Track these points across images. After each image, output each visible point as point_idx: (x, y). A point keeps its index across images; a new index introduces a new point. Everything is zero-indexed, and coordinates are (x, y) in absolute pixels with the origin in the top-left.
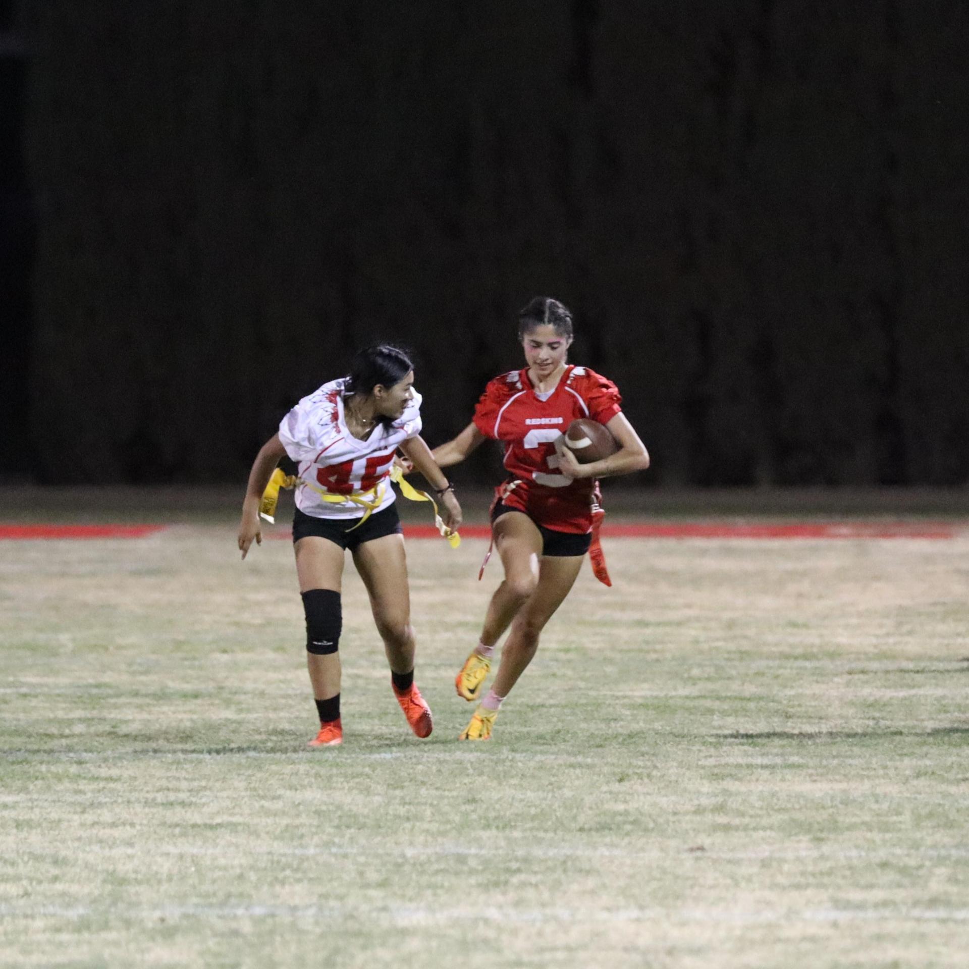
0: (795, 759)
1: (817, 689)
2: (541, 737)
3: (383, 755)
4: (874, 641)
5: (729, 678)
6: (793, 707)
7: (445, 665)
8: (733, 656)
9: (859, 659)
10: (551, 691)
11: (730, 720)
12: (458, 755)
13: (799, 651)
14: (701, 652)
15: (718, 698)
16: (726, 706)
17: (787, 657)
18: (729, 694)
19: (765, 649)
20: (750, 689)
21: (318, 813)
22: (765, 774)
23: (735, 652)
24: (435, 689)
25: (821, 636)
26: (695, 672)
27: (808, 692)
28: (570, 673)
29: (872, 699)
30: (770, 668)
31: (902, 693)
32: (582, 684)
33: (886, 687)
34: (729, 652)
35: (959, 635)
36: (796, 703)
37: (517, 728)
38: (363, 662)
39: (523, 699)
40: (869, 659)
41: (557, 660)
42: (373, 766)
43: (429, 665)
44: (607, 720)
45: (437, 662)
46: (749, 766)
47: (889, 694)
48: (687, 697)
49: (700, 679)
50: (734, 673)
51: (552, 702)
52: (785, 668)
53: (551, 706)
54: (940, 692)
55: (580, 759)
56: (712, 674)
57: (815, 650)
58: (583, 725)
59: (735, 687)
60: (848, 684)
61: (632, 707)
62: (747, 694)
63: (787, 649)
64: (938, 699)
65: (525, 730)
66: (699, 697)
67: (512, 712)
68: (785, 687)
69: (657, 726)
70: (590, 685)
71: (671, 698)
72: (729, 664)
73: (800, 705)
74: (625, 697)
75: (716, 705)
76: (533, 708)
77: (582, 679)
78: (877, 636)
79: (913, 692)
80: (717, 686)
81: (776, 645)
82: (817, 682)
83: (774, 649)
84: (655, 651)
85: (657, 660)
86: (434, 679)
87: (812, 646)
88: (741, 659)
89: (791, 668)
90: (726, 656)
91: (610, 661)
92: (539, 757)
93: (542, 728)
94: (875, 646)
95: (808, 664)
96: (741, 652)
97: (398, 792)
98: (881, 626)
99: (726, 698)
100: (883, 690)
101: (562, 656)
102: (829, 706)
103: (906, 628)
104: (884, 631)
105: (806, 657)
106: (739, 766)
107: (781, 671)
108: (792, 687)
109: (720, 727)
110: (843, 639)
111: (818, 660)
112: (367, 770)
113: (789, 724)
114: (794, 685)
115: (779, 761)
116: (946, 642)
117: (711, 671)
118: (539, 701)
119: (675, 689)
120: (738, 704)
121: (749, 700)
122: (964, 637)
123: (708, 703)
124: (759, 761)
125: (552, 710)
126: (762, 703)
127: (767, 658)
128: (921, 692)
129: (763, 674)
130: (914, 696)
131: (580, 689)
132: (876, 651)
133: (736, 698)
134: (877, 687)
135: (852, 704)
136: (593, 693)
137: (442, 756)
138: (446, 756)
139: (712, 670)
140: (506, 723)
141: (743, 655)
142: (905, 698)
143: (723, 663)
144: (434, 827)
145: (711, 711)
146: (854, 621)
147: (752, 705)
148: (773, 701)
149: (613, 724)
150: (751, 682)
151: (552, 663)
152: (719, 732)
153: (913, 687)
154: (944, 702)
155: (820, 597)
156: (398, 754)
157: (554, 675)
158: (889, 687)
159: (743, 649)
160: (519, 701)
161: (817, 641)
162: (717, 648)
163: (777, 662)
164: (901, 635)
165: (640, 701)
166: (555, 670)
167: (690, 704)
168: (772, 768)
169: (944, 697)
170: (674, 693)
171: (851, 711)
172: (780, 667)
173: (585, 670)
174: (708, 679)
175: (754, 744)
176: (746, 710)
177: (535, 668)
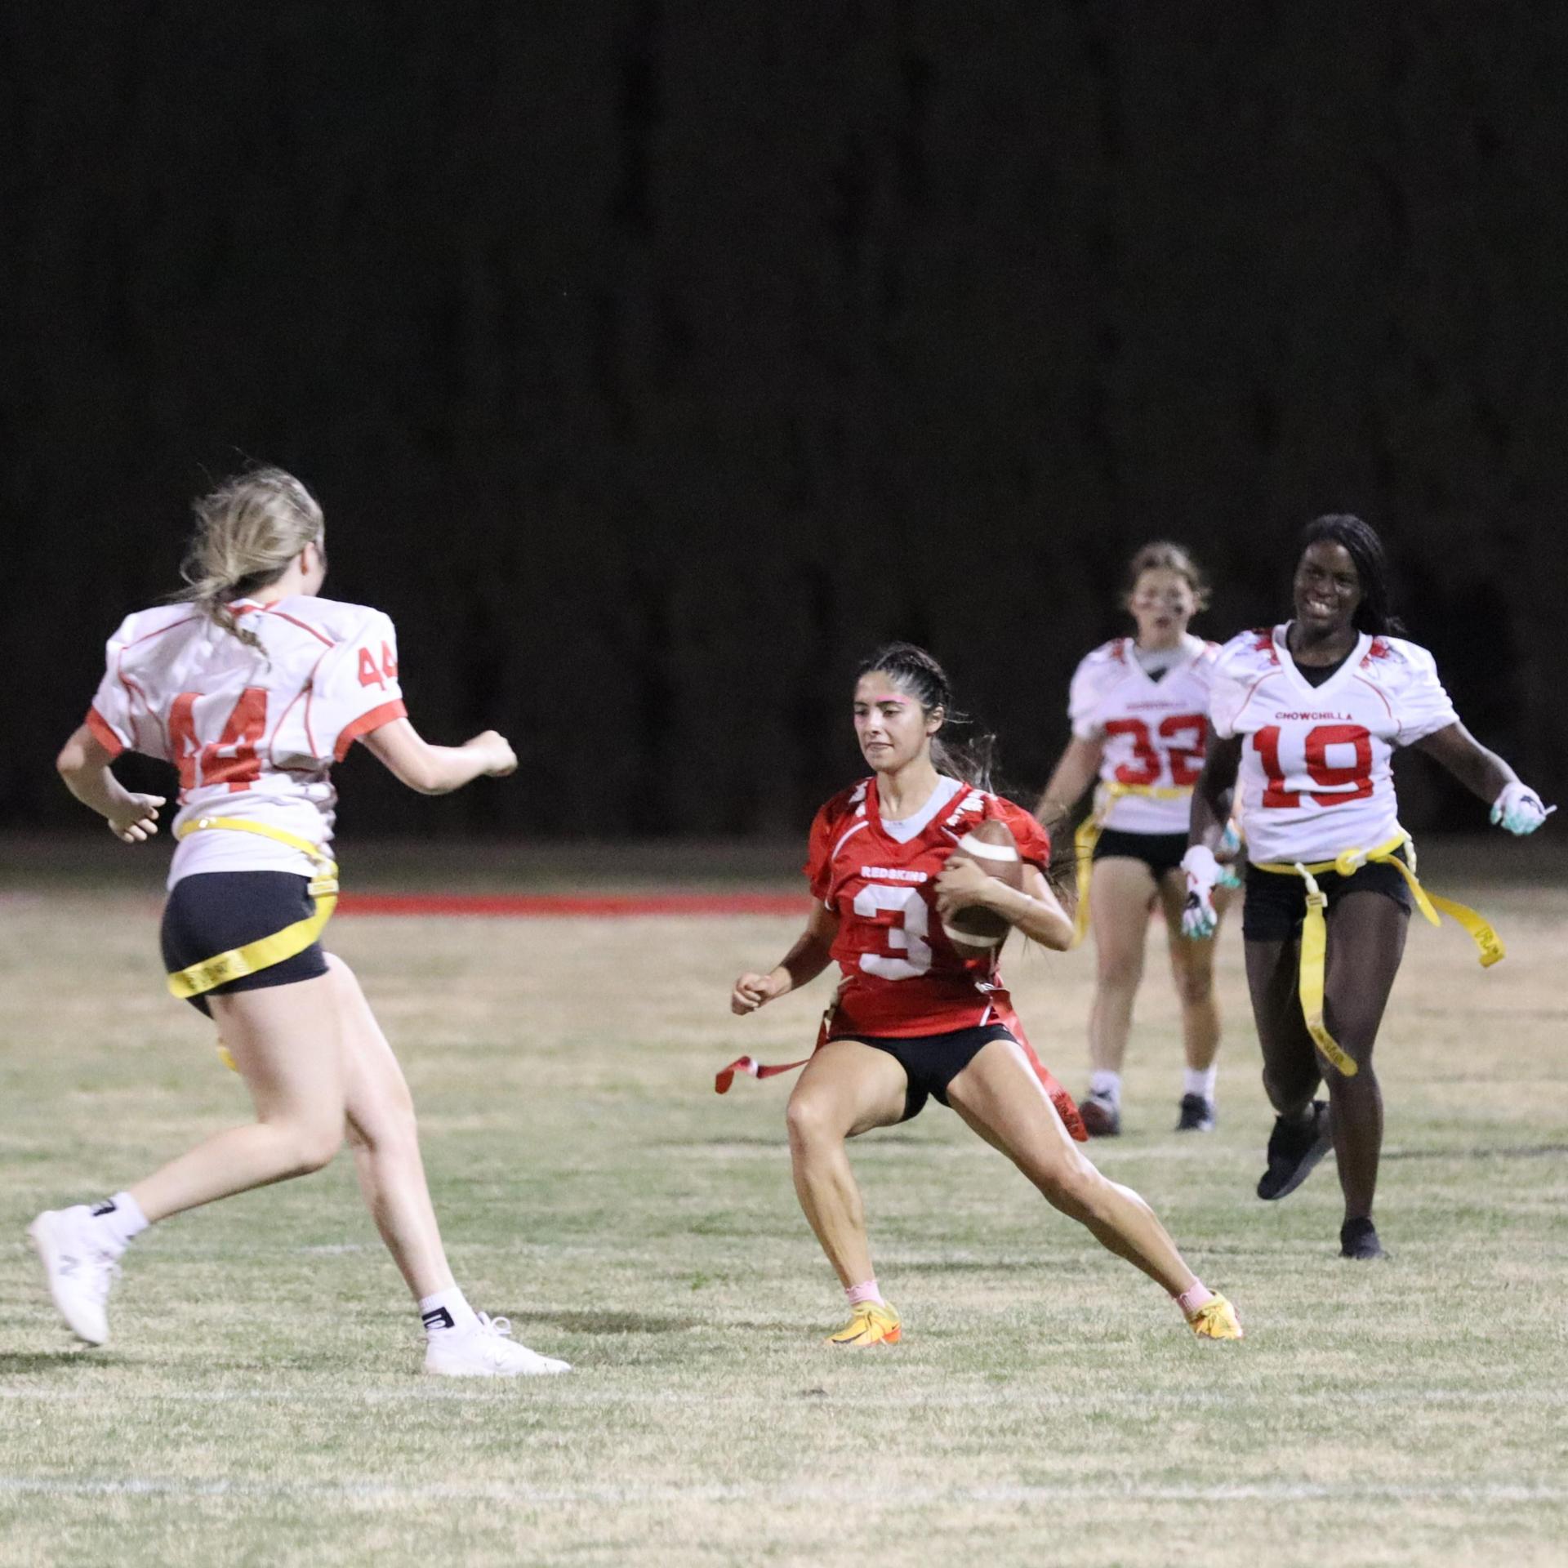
2: (573, 1220)
3: (330, 1248)
10: (587, 1150)
21: (229, 1336)
22: (916, 1280)
37: (536, 1207)
42: (315, 1265)
44: (673, 1195)
51: (589, 1167)
53: (590, 1173)
55: (633, 1254)
58: (638, 1203)
61: (714, 1174)
65: (548, 1210)
67: (528, 1181)
69: (751, 1204)
73: (969, 1173)
74: (702, 1159)
76: (562, 1176)
79: (1142, 1152)
91: (679, 1105)
92: (570, 1251)
93: (574, 1206)
97: (354, 1306)
101: (605, 1097)
112: (306, 1271)
113: (953, 1201)
115: (936, 1258)
118: (569, 1165)
125: (591, 1179)
128: (1156, 1152)
136: (652, 1153)
140: (518, 1199)
142: (1130, 1163)
147: (895, 1173)
149: (682, 1201)
154: (1192, 1168)
156: (353, 1247)
157: (592, 1126)
165: (724, 1166)
168: (925, 1269)
169: (1189, 1161)
175: (900, 1233)
176: (886, 1181)
177: (562, 1115)
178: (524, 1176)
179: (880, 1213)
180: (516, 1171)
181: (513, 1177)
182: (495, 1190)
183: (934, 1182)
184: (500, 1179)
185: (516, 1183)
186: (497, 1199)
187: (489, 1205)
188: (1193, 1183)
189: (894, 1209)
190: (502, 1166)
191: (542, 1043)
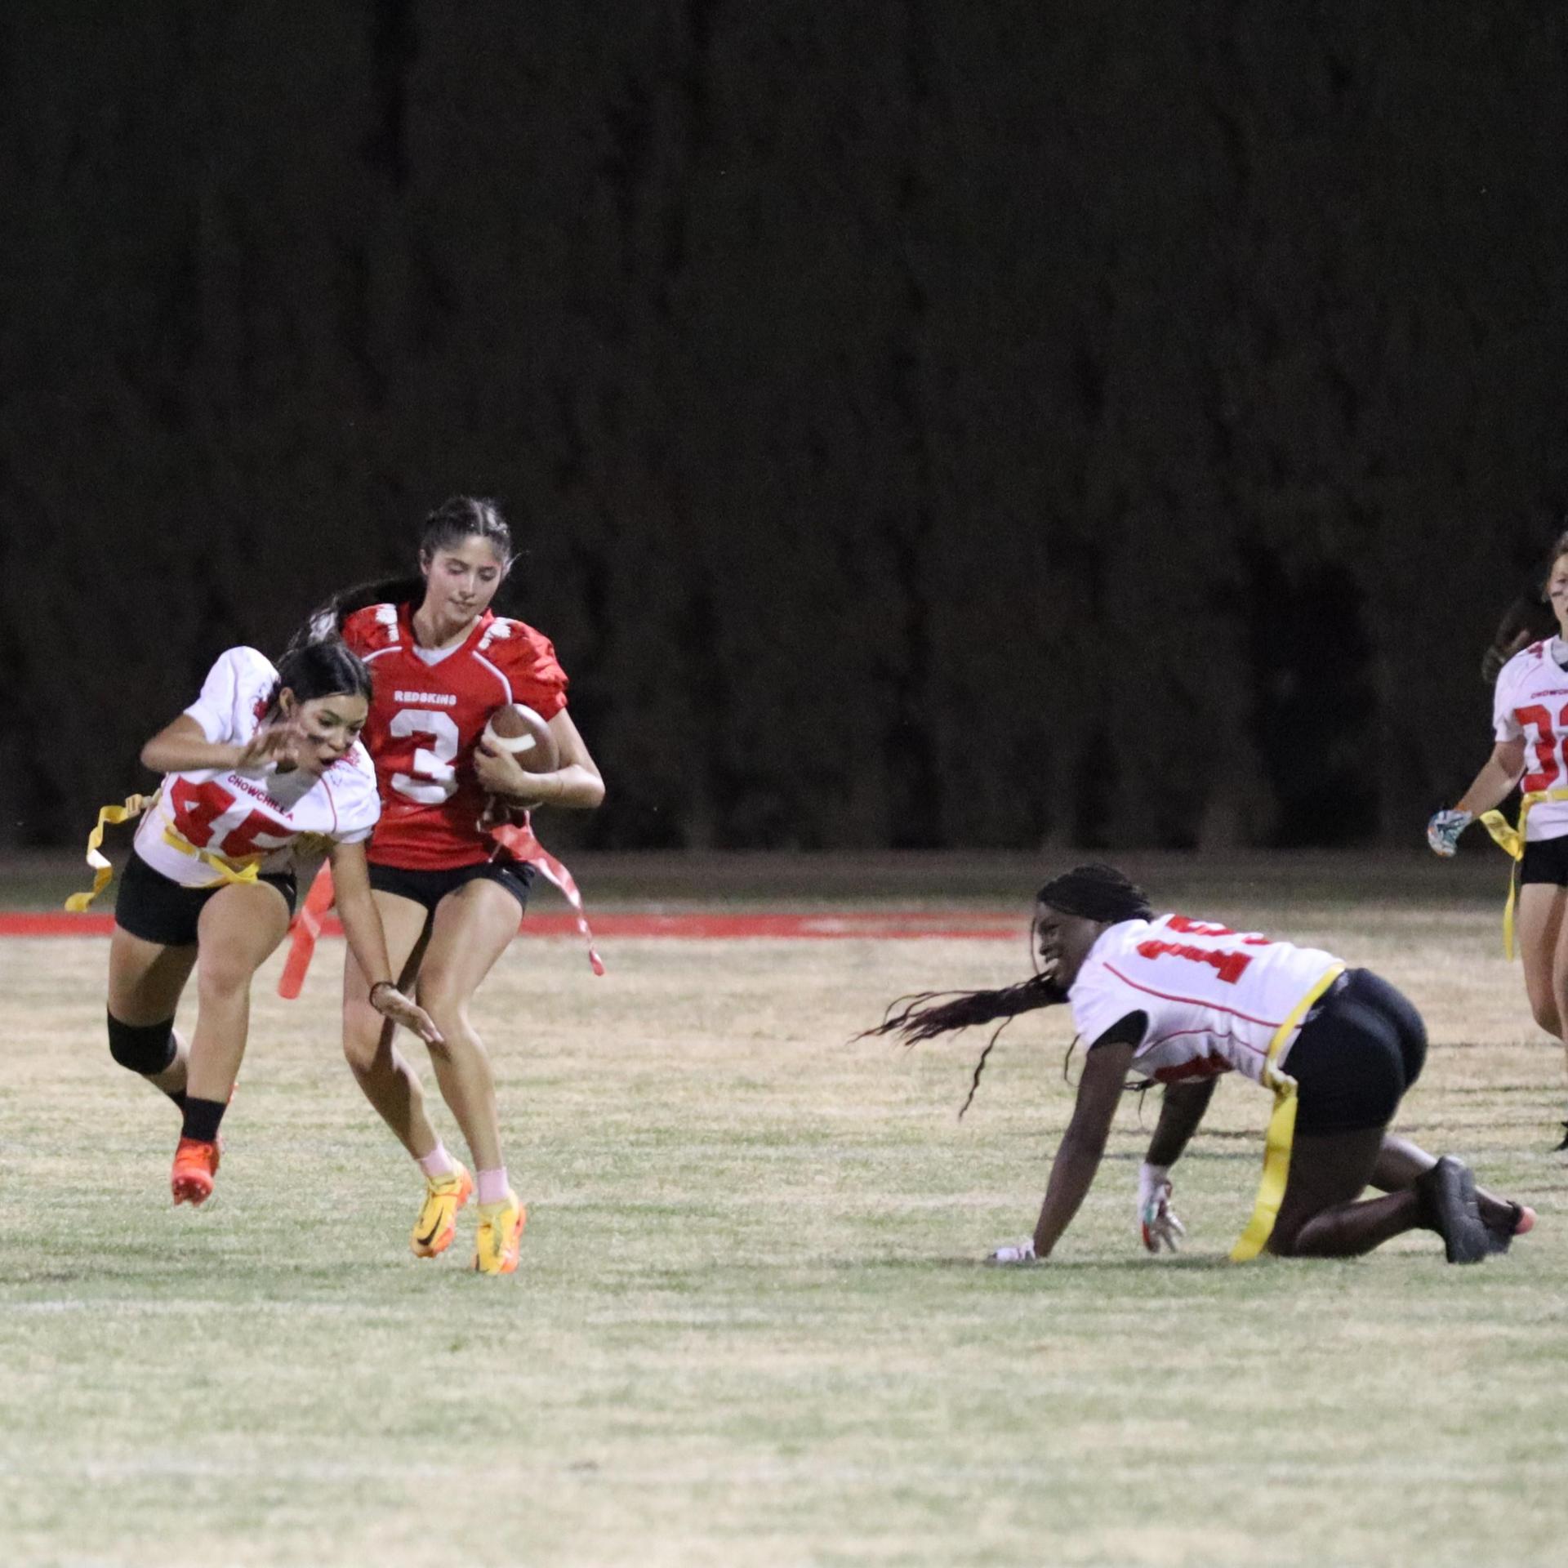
0: (748, 1314)
1: (788, 1194)
2: (317, 1273)
3: (49, 1305)
4: (885, 1112)
5: (639, 1176)
6: (747, 1224)
7: (155, 1152)
8: (643, 1137)
9: (859, 1144)
10: (334, 1196)
11: (641, 1246)
12: (178, 1305)
13: (759, 1128)
14: (591, 1131)
15: (620, 1210)
16: (632, 1223)
17: (736, 1140)
18: (638, 1203)
19: (699, 1125)
20: (673, 1196)
22: (699, 1339)
23: (648, 1131)
24: (139, 1192)
25: (794, 1104)
26: (580, 1165)
27: (774, 1199)
28: (367, 1166)
29: (881, 1211)
30: (705, 1157)
31: (933, 1202)
32: (388, 1185)
33: (904, 1192)
34: (638, 1131)
35: (1030, 1102)
36: (752, 1218)
37: (277, 1260)
38: (18, 1149)
39: (288, 1211)
40: (876, 1144)
41: (345, 1144)
42: (33, 1324)
43: (129, 1151)
45: (141, 1148)
46: (672, 1326)
47: (910, 1203)
48: (566, 1208)
49: (588, 1176)
50: (647, 1165)
51: (336, 1215)
52: (736, 1159)
53: (335, 1222)
54: (996, 1200)
55: (385, 1312)
56: (609, 1168)
57: (783, 1128)
59: (648, 1192)
60: (840, 1186)
62: (667, 1202)
63: (738, 1128)
64: (995, 1213)
65: (291, 1262)
66: (584, 1209)
67: (269, 1231)
68: (734, 1190)
70: (402, 1186)
71: (540, 1208)
72: (637, 1151)
73: (758, 1222)
75: (616, 1221)
76: (303, 1226)
77: (387, 1175)
78: (888, 1104)
79: (951, 1199)
80: (617, 1189)
81: (717, 1119)
82: (788, 1183)
83: (715, 1126)
84: (512, 1130)
85: (517, 1145)
86: (137, 1175)
87: (779, 1120)
88: (659, 1143)
89: (744, 1158)
90: (632, 1137)
92: (314, 1309)
93: (320, 1258)
94: (887, 1122)
95: (771, 1152)
96: (659, 1131)
97: (75, 1369)
98: (895, 1088)
99: (634, 1208)
100: (900, 1196)
101: (351, 1136)
102: (809, 1222)
103: (938, 1091)
104: (902, 1095)
105: (769, 1140)
106: (654, 1325)
107: (727, 1164)
108: (746, 1192)
109: (623, 1260)
110: (833, 1109)
111: (788, 1143)
112: (22, 1330)
114: (749, 1187)
115: (722, 1316)
116: (1006, 1114)
117: (605, 1162)
118: (313, 1214)
119: (545, 1192)
120: (654, 1220)
121: (673, 1212)
122: (1038, 1106)
123: (603, 1219)
124: (689, 1316)
125: (338, 1229)
126: (693, 1219)
127: (703, 1142)
128: (965, 1199)
129: (696, 1169)
130: (952, 1206)
131: (384, 1193)
132: (887, 1130)
133: (649, 1210)
134: (889, 1192)
135: (847, 1219)
137: (149, 1307)
138: (159, 1307)
139: (610, 1160)
140: (258, 1252)
141: (662, 1136)
142: (937, 1211)
143: (628, 1150)
144: (137, 1427)
145: (607, 1231)
146: (850, 1079)
147: (677, 1222)
148: (713, 1215)
150: (675, 1183)
151: (334, 1149)
152: (621, 1267)
153: (952, 1192)
154: (1003, 1217)
155: (790, 1038)
156: (76, 1304)
157: (341, 1168)
158: (911, 1191)
159: (661, 1126)
160: (281, 1214)
161: (789, 1113)
162: (618, 1125)
163: (719, 1148)
164: (932, 1103)
166: (344, 1162)
167: (570, 1219)
168: (711, 1328)
169: (1004, 1209)
170: (543, 1201)
171: (846, 1232)
172: (724, 1157)
173: (394, 1162)
174: (603, 1176)
175: (681, 1288)
176: (666, 1231)
177: (307, 1157)
178: (264, 1224)
179: (660, 1266)
180: (254, 1219)
181: (250, 1226)
183: (719, 1232)
184: (238, 1228)
185: (253, 1232)
186: (233, 1252)
187: (227, 1257)
188: (1007, 1234)
189: (675, 1261)
190: (238, 1212)
191: (285, 1077)
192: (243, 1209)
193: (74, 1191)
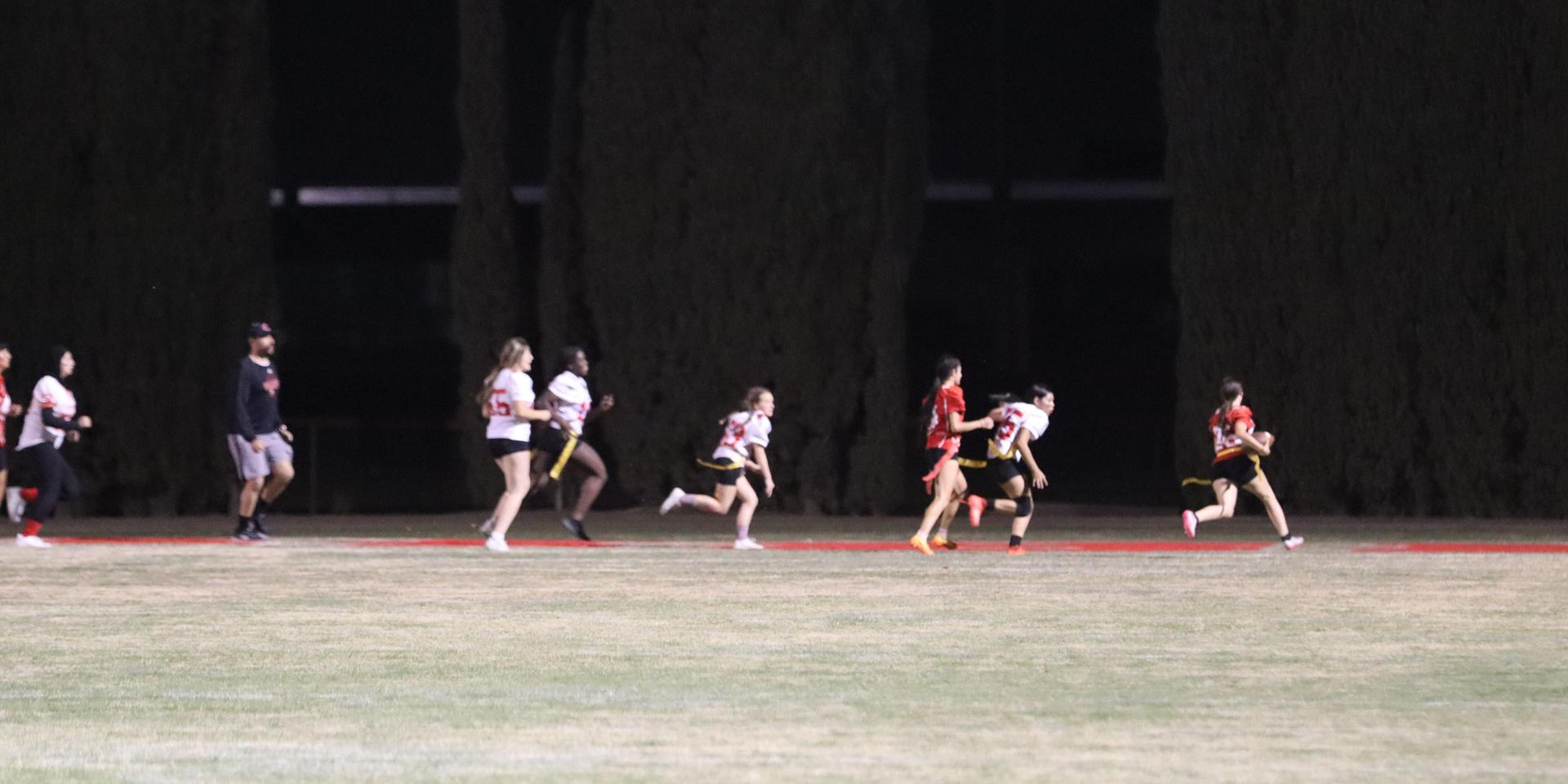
2: (1555, 691)
3: (1436, 703)
12: (1493, 704)
21: (1387, 743)
42: (1428, 711)
51: (1564, 667)
53: (1563, 670)
65: (1543, 686)
67: (1534, 673)
76: (1550, 671)
93: (1556, 685)
97: (1447, 730)
112: (1424, 713)
118: (1553, 666)
137: (1480, 704)
138: (1485, 705)
140: (1528, 681)
144: (1474, 753)
156: (1448, 703)
177: (1551, 643)
178: (1532, 671)
180: (1528, 669)
182: (1518, 677)
185: (1527, 674)
186: (1519, 682)
187: (1515, 684)
190: (1521, 666)
191: (1542, 610)
192: (1523, 665)
193: (1449, 657)
